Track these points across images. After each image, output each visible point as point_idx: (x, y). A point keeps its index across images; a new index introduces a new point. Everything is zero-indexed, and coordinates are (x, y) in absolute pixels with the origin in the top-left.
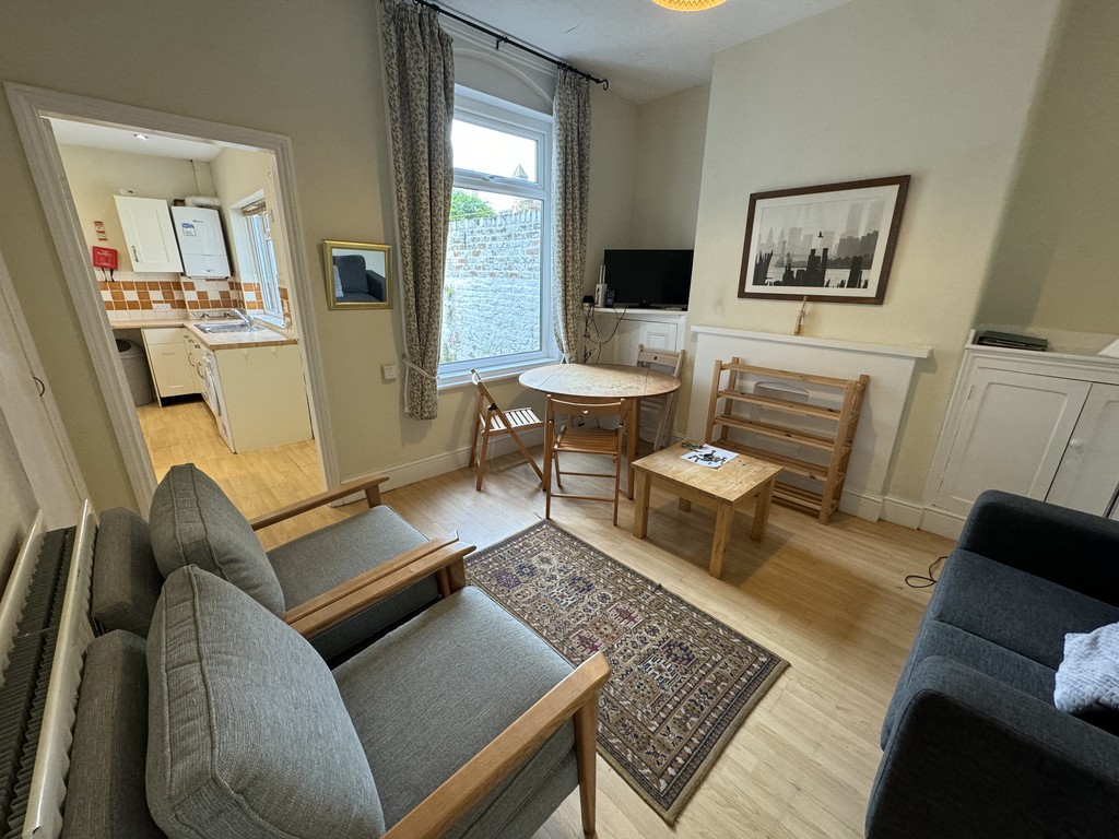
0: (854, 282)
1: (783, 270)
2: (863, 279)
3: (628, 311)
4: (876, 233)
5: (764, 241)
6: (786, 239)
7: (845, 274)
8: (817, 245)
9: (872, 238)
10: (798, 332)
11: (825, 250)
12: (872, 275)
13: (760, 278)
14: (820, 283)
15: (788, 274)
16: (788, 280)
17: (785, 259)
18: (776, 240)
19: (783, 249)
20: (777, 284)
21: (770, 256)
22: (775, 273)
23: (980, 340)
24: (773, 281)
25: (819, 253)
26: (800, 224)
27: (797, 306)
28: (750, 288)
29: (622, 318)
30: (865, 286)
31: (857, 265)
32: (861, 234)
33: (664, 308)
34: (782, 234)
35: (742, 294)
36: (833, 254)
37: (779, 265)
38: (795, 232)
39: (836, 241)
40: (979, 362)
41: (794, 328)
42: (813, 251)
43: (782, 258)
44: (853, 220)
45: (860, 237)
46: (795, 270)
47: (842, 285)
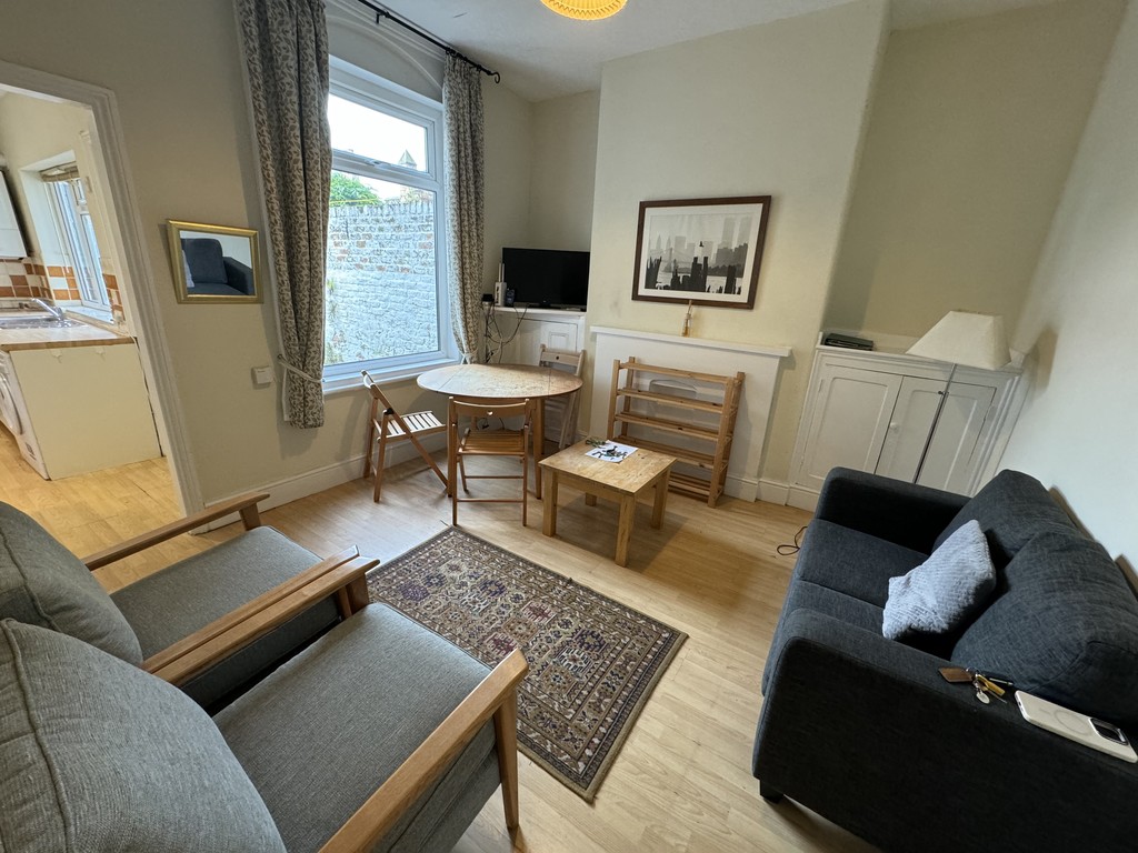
0: (730, 288)
1: (671, 276)
2: (737, 286)
3: (529, 311)
4: (746, 245)
5: (654, 247)
6: (673, 246)
7: (722, 281)
8: (699, 253)
9: (743, 249)
10: (686, 333)
11: (706, 259)
12: (744, 283)
13: (651, 283)
14: (702, 288)
15: (675, 279)
16: (675, 285)
17: (673, 265)
18: (664, 247)
19: (670, 257)
20: (666, 288)
21: (659, 261)
22: (664, 278)
23: (826, 341)
24: (662, 285)
25: (701, 261)
26: (683, 234)
27: (684, 309)
28: (642, 291)
29: (523, 317)
30: (739, 293)
31: (732, 273)
32: (734, 245)
33: (564, 309)
34: (669, 241)
35: (636, 297)
36: (712, 262)
37: (667, 270)
38: (680, 241)
39: (715, 251)
40: (826, 360)
41: (682, 330)
42: (696, 259)
43: (669, 265)
44: (727, 234)
45: (733, 248)
46: (681, 276)
47: (720, 291)
